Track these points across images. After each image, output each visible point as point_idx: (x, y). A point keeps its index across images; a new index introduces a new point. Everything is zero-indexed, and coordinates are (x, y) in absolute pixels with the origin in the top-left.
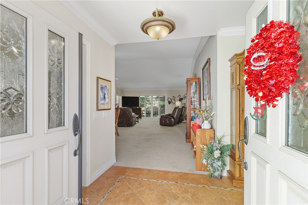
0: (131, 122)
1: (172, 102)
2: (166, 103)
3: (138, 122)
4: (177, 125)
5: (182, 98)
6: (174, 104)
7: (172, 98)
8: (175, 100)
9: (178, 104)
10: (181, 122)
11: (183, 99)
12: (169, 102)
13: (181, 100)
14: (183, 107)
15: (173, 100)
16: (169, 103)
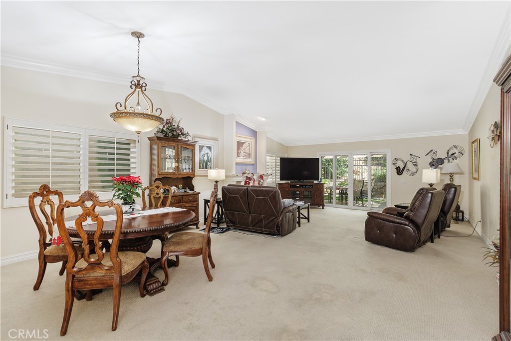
0: (278, 226)
1: (408, 170)
2: (390, 171)
3: (308, 219)
4: (429, 244)
5: (443, 157)
6: (413, 174)
7: (406, 158)
8: (416, 164)
9: (430, 177)
10: (443, 230)
11: (446, 161)
12: (398, 169)
13: (436, 163)
14: (448, 187)
15: (410, 166)
16: (399, 171)
